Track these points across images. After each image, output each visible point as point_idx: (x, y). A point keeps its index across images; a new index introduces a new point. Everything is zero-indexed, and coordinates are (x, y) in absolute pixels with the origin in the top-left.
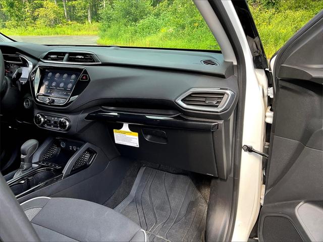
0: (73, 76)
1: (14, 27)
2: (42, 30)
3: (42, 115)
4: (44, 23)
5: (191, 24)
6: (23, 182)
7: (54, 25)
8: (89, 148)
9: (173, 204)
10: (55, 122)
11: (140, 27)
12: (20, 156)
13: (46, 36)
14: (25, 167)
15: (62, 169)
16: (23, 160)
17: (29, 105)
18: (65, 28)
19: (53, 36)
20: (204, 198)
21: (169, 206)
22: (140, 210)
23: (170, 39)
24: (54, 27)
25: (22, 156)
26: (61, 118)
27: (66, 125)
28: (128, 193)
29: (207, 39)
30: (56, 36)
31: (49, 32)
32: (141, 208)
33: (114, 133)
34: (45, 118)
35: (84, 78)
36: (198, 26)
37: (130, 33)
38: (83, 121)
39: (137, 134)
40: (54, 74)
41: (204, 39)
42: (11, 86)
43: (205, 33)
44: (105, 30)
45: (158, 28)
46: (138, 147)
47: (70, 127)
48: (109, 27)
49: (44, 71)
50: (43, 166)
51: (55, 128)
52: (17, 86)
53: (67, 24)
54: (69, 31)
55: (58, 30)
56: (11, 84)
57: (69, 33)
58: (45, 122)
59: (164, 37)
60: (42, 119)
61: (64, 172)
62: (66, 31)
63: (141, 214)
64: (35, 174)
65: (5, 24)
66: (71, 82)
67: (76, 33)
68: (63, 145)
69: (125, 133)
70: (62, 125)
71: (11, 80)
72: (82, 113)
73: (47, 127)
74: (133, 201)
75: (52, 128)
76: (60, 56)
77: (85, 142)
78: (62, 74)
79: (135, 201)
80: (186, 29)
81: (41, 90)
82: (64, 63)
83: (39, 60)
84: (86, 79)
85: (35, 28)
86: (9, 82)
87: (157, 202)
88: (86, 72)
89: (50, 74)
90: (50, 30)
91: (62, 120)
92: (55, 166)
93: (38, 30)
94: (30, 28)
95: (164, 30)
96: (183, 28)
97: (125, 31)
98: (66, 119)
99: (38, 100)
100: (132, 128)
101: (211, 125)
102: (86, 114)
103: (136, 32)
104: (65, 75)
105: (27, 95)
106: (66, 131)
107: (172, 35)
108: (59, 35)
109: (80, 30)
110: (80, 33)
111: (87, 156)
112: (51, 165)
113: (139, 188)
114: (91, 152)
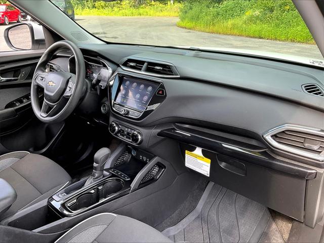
0: (150, 88)
1: (103, 7)
2: (126, 11)
3: (116, 124)
4: (129, 3)
5: (281, 7)
6: (93, 191)
7: (138, 6)
8: (158, 162)
9: (242, 231)
10: (128, 134)
11: (223, 9)
12: (93, 163)
13: (130, 17)
14: (97, 175)
15: (131, 182)
16: (96, 168)
17: (105, 110)
18: (148, 9)
19: (136, 17)
20: (280, 232)
21: (237, 232)
22: (205, 229)
23: (255, 23)
24: (138, 8)
25: (95, 165)
26: (134, 130)
27: (138, 139)
28: (194, 207)
29: (298, 25)
30: (139, 17)
31: (132, 13)
32: (206, 227)
33: (186, 155)
34: (119, 127)
35: (161, 92)
36: (289, 9)
37: (212, 16)
38: (155, 137)
39: (210, 161)
40: (132, 83)
41: (295, 24)
42: (91, 90)
43: (296, 17)
44: (186, 12)
45: (242, 10)
46: (209, 176)
47: (142, 141)
48: (191, 9)
49: (122, 79)
50: (113, 176)
51: (127, 139)
52: (96, 90)
53: (150, 5)
54: (152, 12)
55: (141, 11)
56: (91, 88)
57: (151, 13)
58: (119, 131)
59: (248, 20)
60: (116, 128)
61: (133, 185)
62: (149, 12)
63: (206, 234)
64: (104, 184)
65: (95, 4)
66: (147, 95)
67: (158, 14)
68: (134, 153)
69: (196, 156)
70: (135, 138)
71: (91, 84)
72: (156, 128)
73: (120, 137)
74: (198, 217)
75: (125, 139)
76: (139, 64)
77: (155, 156)
78: (139, 84)
79: (200, 217)
80: (275, 12)
81: (117, 99)
82: (142, 73)
83: (118, 66)
84: (163, 94)
85: (120, 9)
86: (89, 86)
87: (225, 224)
88: (162, 87)
89: (128, 83)
90: (134, 11)
91: (135, 132)
92: (124, 177)
93: (123, 11)
94: (116, 9)
95: (249, 13)
96: (272, 10)
97: (206, 13)
98: (139, 133)
99: (114, 109)
100: (205, 154)
101: (307, 172)
102: (159, 130)
103: (218, 14)
104: (142, 86)
105: (105, 99)
106: (138, 144)
107: (257, 18)
108: (142, 16)
109: (162, 11)
110: (161, 14)
111: (156, 169)
112: (121, 175)
113: (206, 203)
114: (160, 166)
